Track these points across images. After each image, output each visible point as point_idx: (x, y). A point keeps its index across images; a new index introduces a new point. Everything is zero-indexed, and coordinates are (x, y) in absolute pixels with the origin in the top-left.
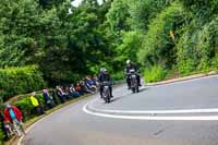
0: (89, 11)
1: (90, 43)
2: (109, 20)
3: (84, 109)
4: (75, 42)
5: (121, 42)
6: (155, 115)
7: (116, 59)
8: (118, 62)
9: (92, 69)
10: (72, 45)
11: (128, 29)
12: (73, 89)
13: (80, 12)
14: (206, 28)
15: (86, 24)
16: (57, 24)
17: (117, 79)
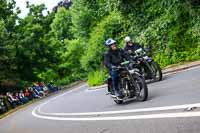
0: (35, 22)
1: (37, 51)
2: (53, 30)
3: (33, 113)
4: (23, 52)
5: (65, 50)
6: (99, 115)
7: (62, 66)
8: (64, 69)
9: (40, 76)
10: (20, 54)
11: (71, 37)
12: (22, 95)
13: (26, 23)
14: (142, 34)
15: (32, 34)
16: (5, 35)
17: (63, 84)
